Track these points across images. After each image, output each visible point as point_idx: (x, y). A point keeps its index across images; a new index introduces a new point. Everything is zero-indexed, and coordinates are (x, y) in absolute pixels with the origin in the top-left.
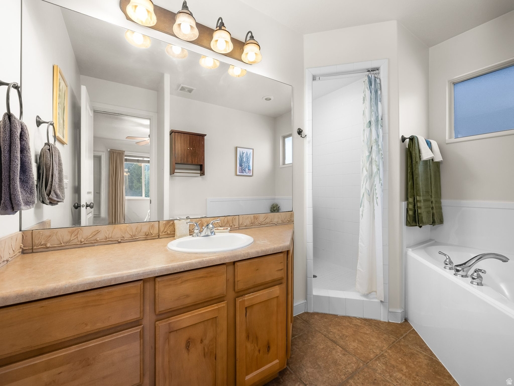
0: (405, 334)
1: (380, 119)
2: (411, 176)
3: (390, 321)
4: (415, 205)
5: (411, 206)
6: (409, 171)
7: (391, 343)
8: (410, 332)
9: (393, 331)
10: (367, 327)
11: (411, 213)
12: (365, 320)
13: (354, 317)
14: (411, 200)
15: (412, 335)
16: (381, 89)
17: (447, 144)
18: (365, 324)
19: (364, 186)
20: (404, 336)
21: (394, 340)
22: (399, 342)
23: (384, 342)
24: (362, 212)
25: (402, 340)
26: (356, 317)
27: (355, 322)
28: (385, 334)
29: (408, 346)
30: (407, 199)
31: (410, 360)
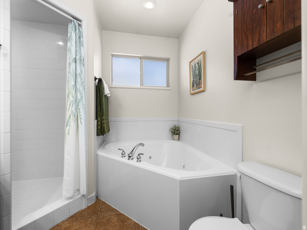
0: (100, 208)
1: (82, 59)
2: (100, 104)
3: (89, 205)
4: (101, 122)
5: (99, 123)
6: (98, 100)
7: (95, 223)
8: (102, 205)
9: (93, 212)
10: (75, 224)
11: (99, 127)
12: (72, 217)
13: (62, 222)
14: (99, 119)
15: (104, 206)
16: (83, 37)
17: (111, 88)
18: (72, 222)
19: (70, 109)
20: (100, 210)
21: (96, 218)
22: (99, 217)
23: (91, 226)
24: (69, 130)
25: (100, 214)
26: (63, 221)
27: (64, 226)
28: (89, 218)
29: (104, 216)
30: (97, 118)
31: (109, 226)
